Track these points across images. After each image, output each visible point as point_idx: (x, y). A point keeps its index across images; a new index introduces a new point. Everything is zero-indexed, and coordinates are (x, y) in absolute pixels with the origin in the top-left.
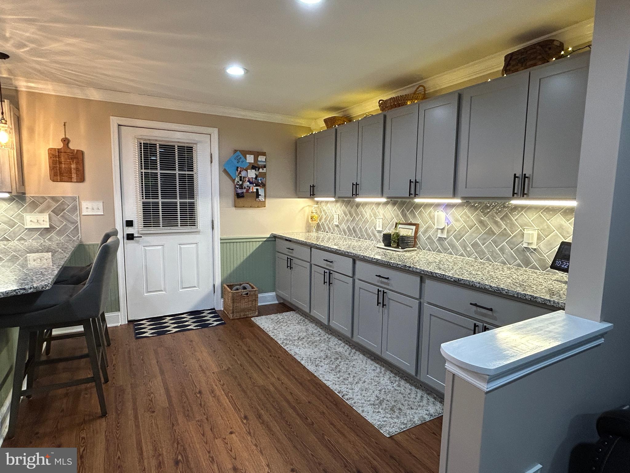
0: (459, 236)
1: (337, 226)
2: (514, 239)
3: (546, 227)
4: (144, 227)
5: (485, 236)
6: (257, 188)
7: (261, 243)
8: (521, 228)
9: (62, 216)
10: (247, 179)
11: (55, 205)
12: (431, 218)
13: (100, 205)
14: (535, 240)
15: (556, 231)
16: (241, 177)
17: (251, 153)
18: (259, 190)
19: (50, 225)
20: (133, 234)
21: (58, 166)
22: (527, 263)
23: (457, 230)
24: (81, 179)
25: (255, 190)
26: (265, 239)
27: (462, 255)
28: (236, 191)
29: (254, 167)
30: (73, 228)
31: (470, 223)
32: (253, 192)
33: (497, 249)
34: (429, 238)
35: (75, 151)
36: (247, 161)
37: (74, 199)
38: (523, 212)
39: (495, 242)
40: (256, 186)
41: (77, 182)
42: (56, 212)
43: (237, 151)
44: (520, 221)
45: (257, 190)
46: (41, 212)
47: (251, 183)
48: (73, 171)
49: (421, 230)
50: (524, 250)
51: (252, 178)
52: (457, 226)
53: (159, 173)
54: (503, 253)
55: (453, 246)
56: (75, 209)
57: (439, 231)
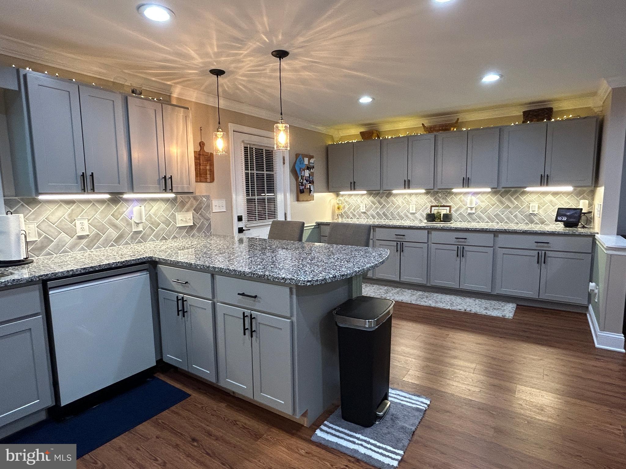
0: (484, 211)
1: (364, 213)
2: (523, 210)
3: (542, 202)
4: (248, 221)
5: (504, 210)
6: (310, 185)
7: (311, 230)
8: (527, 203)
9: (200, 214)
10: (305, 178)
11: (195, 204)
12: (461, 201)
13: (224, 202)
14: (536, 209)
15: (548, 203)
16: (301, 176)
17: (306, 156)
18: (311, 187)
19: (194, 223)
20: (243, 228)
21: (198, 167)
22: (532, 222)
23: (483, 207)
24: (212, 180)
25: (309, 187)
26: (313, 227)
27: (487, 222)
28: (300, 188)
29: (308, 168)
30: (207, 224)
31: (493, 203)
32: (308, 188)
33: (512, 216)
34: (460, 214)
35: (209, 154)
36: (305, 163)
37: (208, 197)
38: (528, 195)
39: (510, 212)
40: (310, 183)
41: (210, 182)
42: (197, 210)
43: (299, 154)
44: (526, 199)
45: (310, 186)
46: (188, 211)
47: (307, 181)
48: (208, 172)
49: (453, 210)
50: (529, 215)
51: (307, 177)
52: (483, 205)
53: (255, 174)
54: (516, 218)
55: (480, 218)
56: (209, 206)
57: (469, 209)
